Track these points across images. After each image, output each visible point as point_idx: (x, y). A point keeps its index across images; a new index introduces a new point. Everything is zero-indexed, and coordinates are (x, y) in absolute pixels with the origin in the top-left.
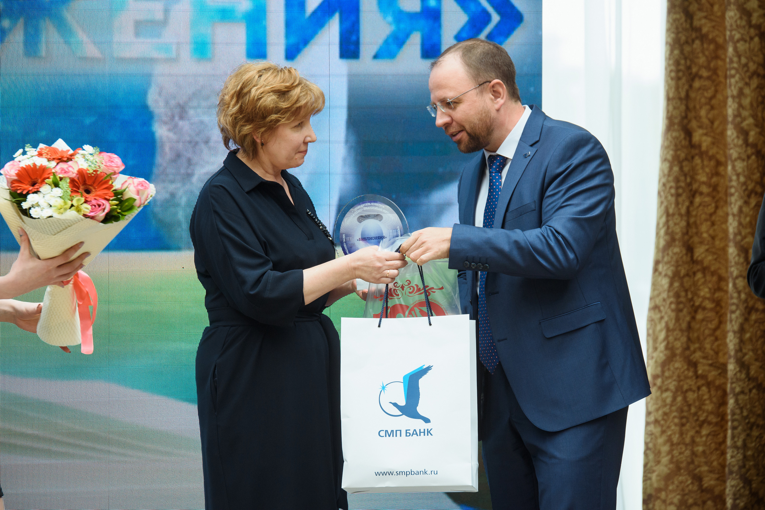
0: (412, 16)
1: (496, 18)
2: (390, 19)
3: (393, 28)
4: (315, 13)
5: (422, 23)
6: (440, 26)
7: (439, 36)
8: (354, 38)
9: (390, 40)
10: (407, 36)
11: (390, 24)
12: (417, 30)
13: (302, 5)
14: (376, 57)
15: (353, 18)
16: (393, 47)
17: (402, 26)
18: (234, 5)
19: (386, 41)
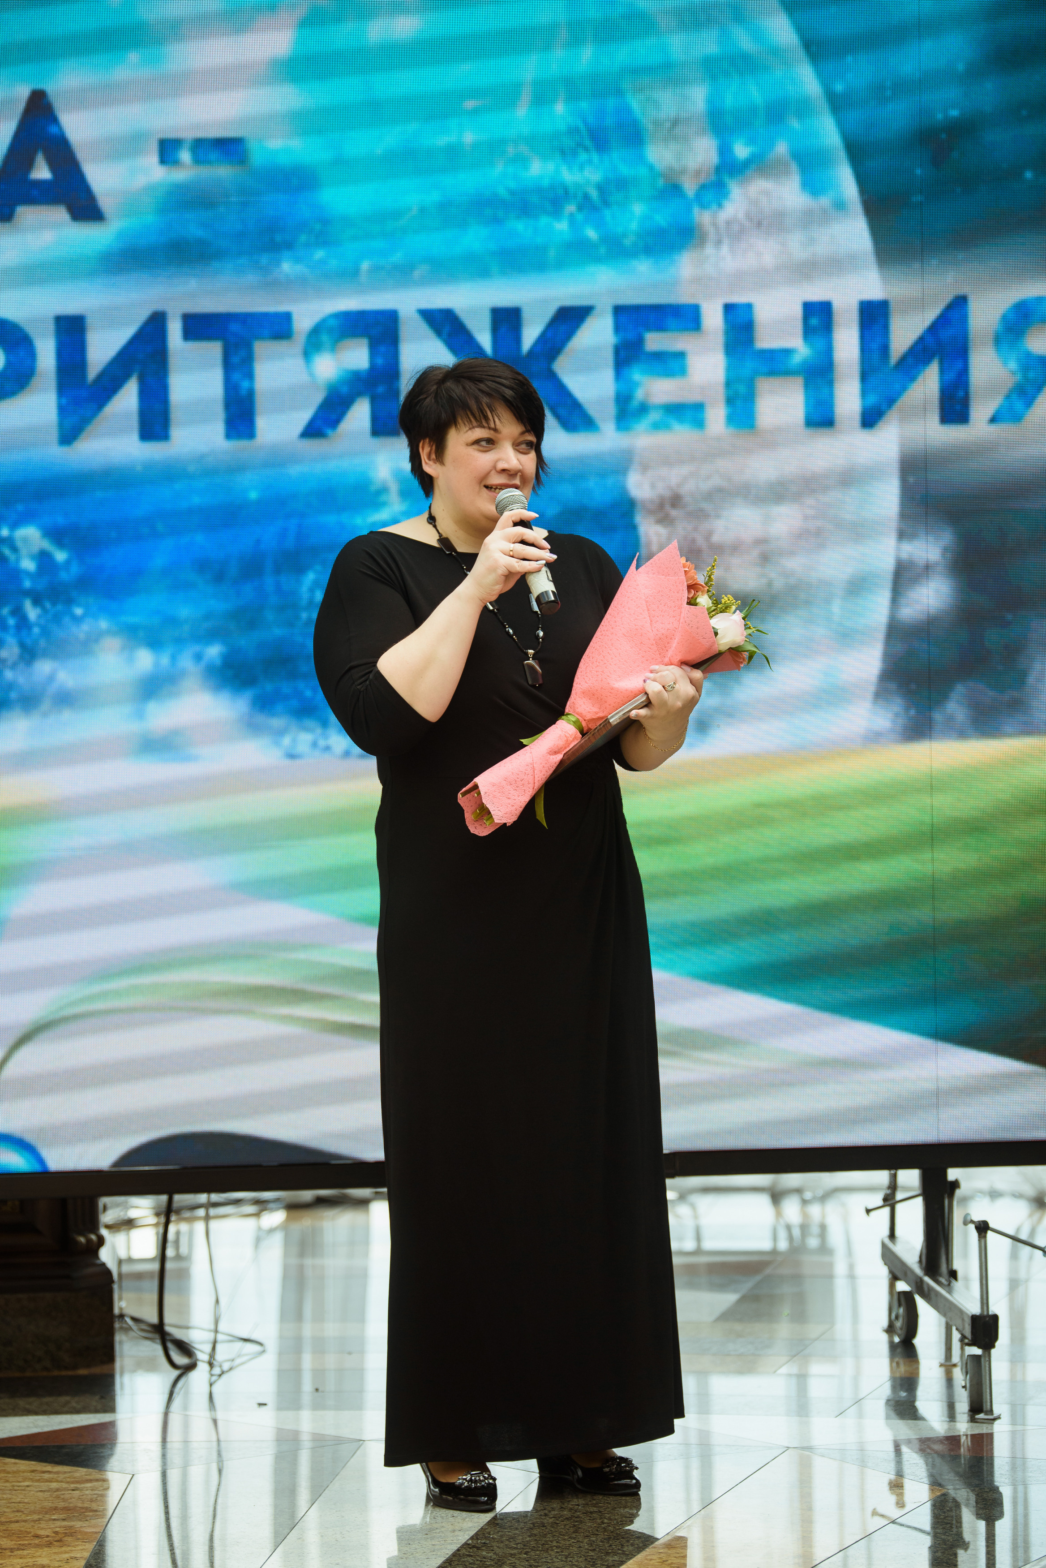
2: (1012, 364)
3: (1017, 376)
4: (903, 359)
8: (961, 394)
9: (1014, 394)
11: (1013, 371)
13: (885, 349)
14: (993, 420)
15: (959, 365)
16: (1019, 405)
17: (1030, 375)
18: (787, 352)
19: (1008, 397)
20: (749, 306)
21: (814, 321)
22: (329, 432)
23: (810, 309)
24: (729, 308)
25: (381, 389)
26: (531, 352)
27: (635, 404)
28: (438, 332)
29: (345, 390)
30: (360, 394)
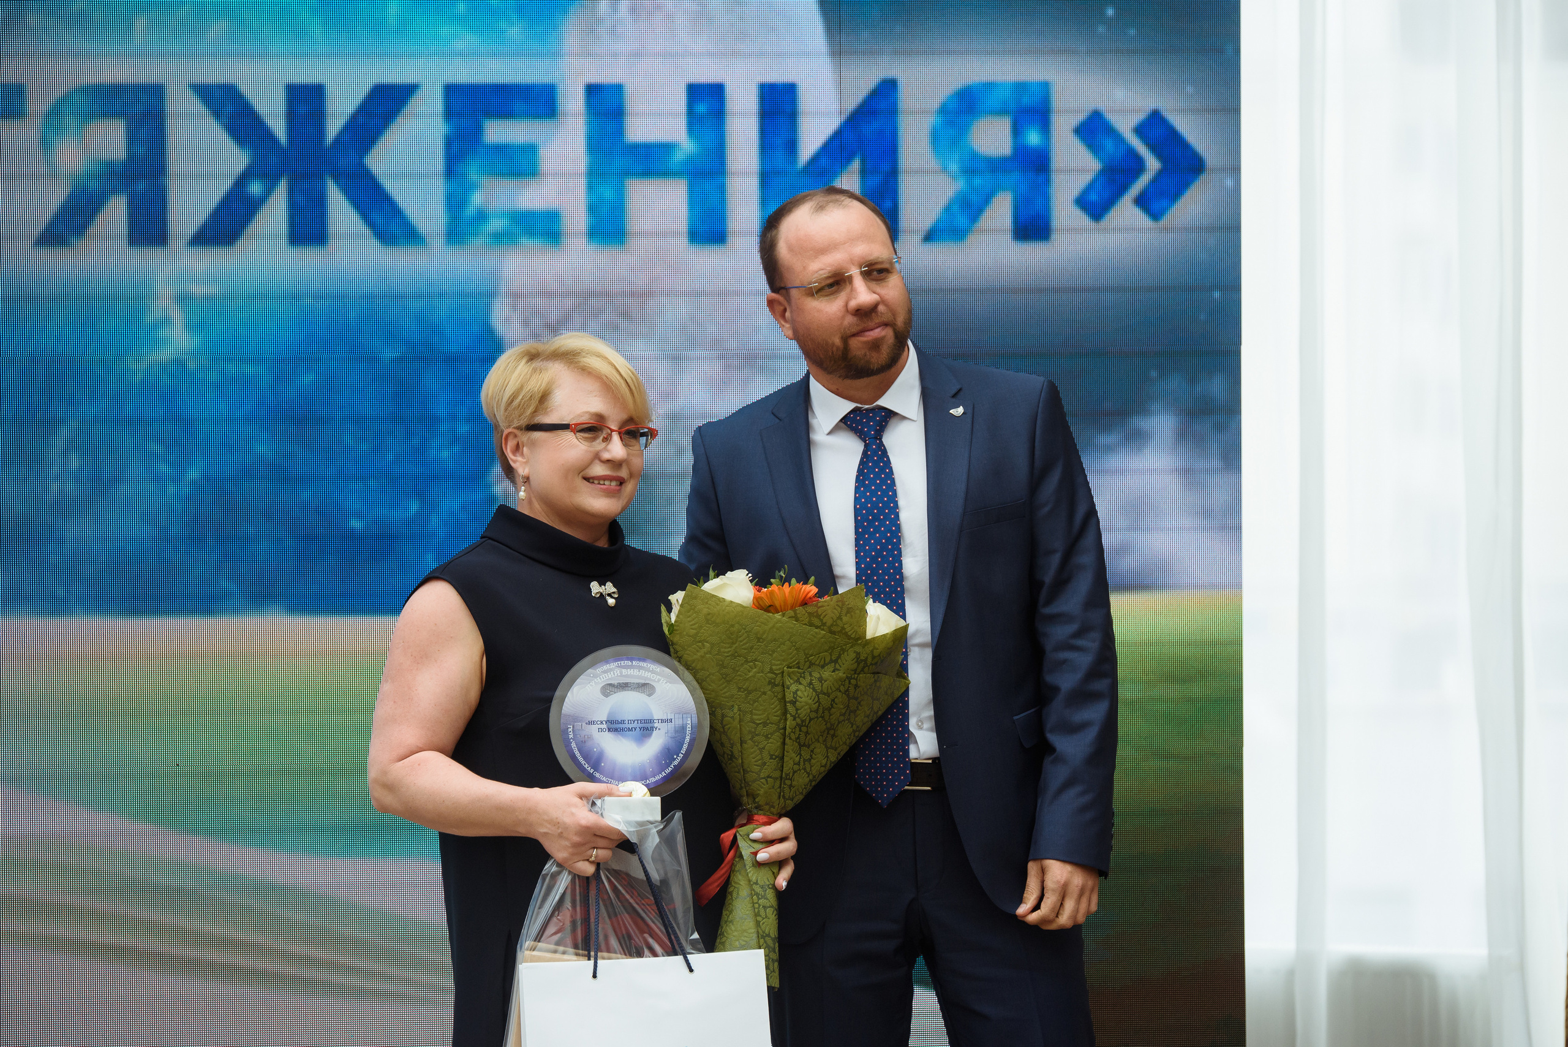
0: (996, 166)
1: (1152, 164)
2: (954, 167)
3: (961, 184)
4: (815, 159)
5: (1015, 177)
6: (1047, 182)
7: (1046, 198)
8: (888, 204)
9: (955, 208)
10: (987, 200)
11: (954, 178)
12: (1004, 189)
13: (792, 146)
14: (928, 237)
15: (886, 167)
16: (962, 221)
17: (978, 181)
18: (667, 148)
19: (948, 209)
20: (618, 89)
21: (701, 108)
22: (73, 240)
23: (695, 92)
24: (593, 91)
25: (141, 186)
26: (337, 140)
27: (470, 211)
28: (217, 114)
29: (93, 185)
30: (115, 191)
